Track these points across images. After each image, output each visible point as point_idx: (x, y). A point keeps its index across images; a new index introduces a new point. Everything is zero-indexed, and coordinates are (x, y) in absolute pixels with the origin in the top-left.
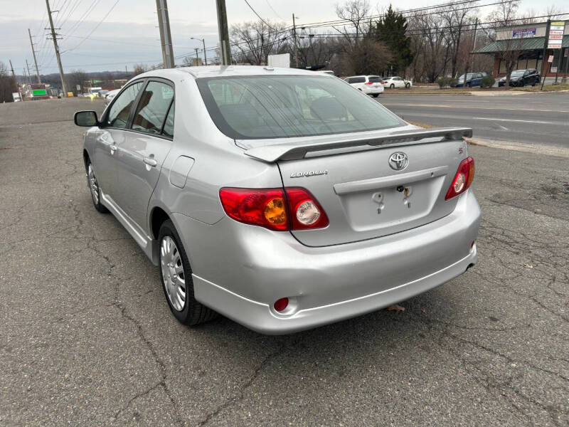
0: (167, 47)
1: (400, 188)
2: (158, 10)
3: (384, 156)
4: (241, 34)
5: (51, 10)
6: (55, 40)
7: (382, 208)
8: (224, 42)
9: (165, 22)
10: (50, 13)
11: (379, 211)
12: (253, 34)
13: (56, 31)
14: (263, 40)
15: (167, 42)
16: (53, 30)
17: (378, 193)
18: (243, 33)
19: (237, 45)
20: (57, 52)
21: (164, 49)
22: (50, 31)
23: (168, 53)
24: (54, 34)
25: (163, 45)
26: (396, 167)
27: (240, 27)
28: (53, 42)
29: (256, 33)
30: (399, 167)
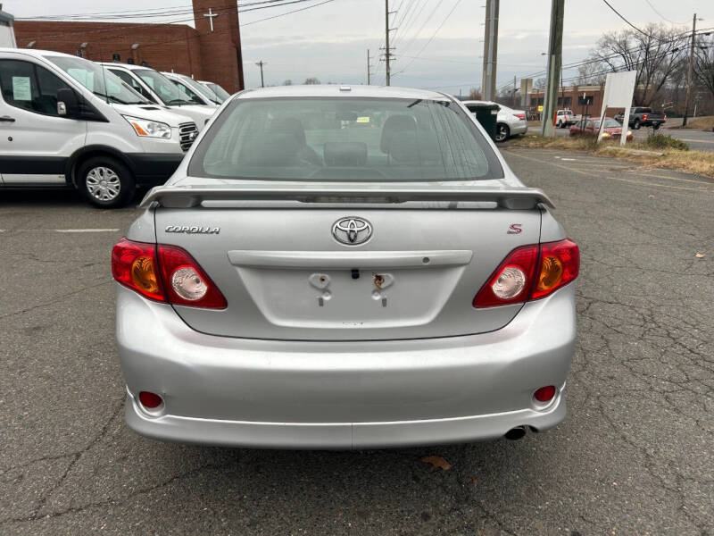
0: (490, 66)
1: (355, 272)
2: (486, 21)
3: (323, 219)
4: (615, 46)
5: (389, 28)
6: (388, 61)
7: (327, 298)
8: (554, 57)
9: (492, 34)
10: (388, 31)
11: (321, 302)
12: (634, 44)
13: (390, 52)
14: (647, 52)
15: (490, 59)
16: (388, 50)
17: (320, 275)
18: (619, 45)
19: (606, 60)
20: (388, 74)
21: (485, 69)
22: (385, 52)
23: (489, 73)
24: (388, 55)
25: (486, 63)
26: (346, 240)
27: (617, 36)
28: (385, 63)
29: (640, 42)
30: (352, 240)
